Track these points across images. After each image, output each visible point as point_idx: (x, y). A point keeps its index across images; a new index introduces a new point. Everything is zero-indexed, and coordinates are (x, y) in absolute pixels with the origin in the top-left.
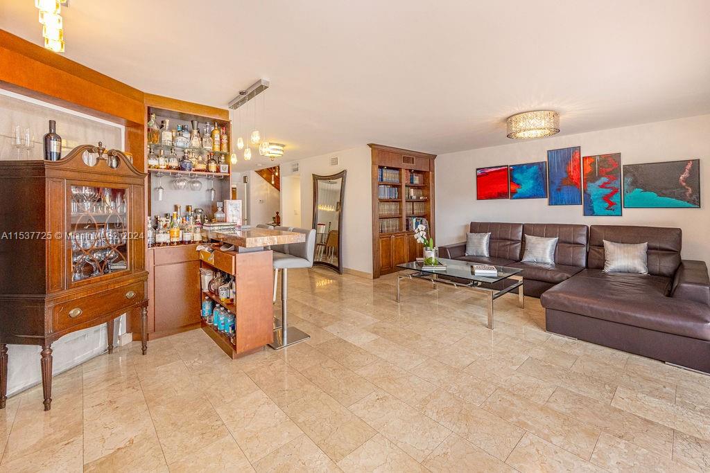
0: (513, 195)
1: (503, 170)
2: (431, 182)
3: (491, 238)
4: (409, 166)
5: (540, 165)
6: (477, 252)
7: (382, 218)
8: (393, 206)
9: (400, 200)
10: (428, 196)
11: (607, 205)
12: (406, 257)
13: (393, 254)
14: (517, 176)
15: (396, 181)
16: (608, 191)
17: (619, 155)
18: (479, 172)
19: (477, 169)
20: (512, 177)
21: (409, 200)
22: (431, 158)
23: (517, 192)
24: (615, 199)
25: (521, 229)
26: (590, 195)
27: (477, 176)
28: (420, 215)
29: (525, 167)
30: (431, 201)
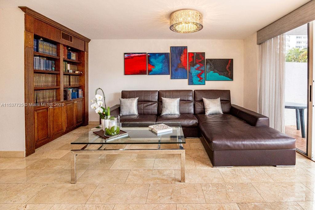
0: (150, 72)
1: (143, 55)
2: (85, 60)
3: (138, 101)
4: (67, 43)
5: (166, 54)
6: (129, 112)
7: (37, 89)
8: (50, 78)
9: (57, 72)
10: (83, 71)
11: (199, 79)
12: (64, 124)
13: (50, 124)
14: (152, 60)
15: (53, 54)
16: (200, 72)
17: (204, 53)
18: (126, 56)
19: (125, 54)
20: (149, 60)
21: (67, 74)
22: (86, 41)
23: (152, 71)
24: (203, 76)
25: (157, 94)
26: (191, 74)
27: (125, 59)
28: (76, 86)
29: (157, 55)
30: (86, 75)
